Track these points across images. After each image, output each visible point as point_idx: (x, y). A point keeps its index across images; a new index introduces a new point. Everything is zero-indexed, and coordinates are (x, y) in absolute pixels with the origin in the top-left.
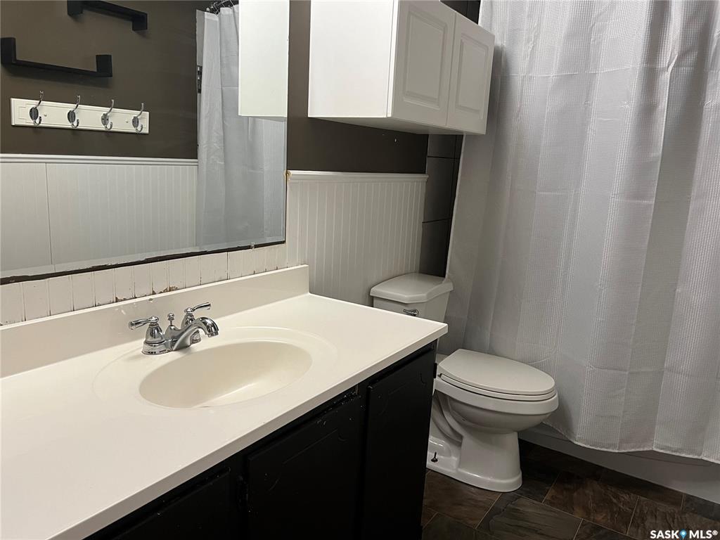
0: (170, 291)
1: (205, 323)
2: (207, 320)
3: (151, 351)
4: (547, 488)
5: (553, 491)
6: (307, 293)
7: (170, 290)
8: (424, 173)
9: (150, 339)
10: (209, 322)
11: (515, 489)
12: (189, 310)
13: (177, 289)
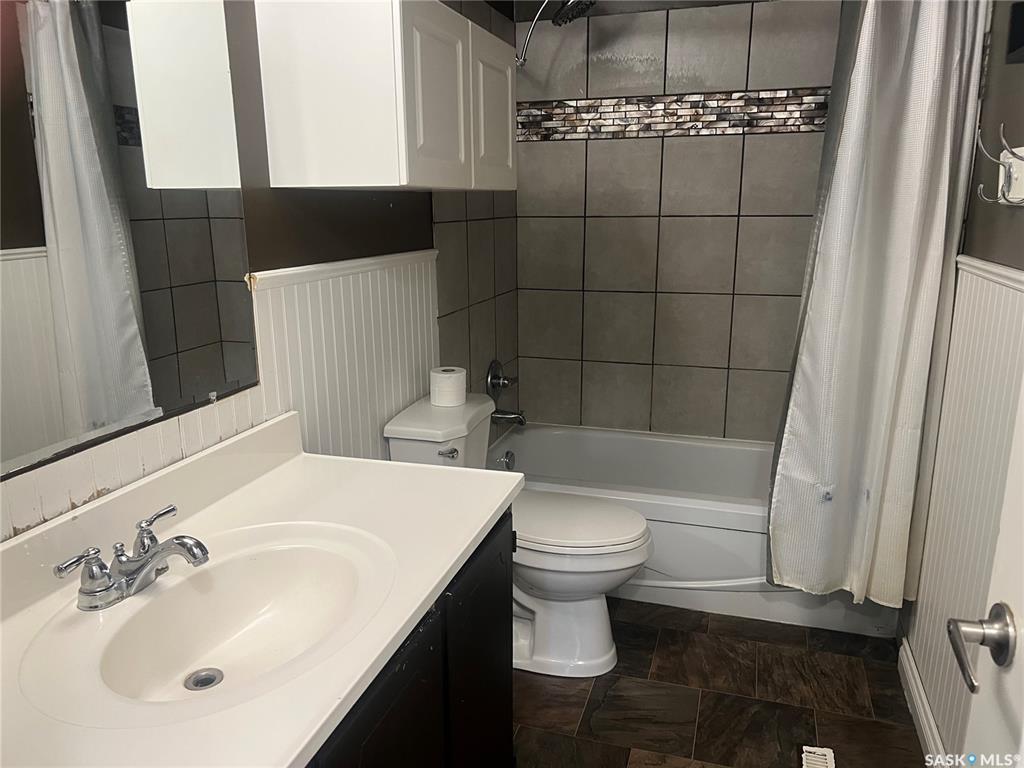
0: (99, 496)
1: (183, 545)
2: (185, 540)
3: (93, 605)
4: (650, 656)
5: (658, 660)
6: (299, 453)
7: (100, 494)
8: (432, 247)
9: (89, 585)
10: (190, 542)
11: (610, 669)
12: (143, 525)
13: (109, 491)
